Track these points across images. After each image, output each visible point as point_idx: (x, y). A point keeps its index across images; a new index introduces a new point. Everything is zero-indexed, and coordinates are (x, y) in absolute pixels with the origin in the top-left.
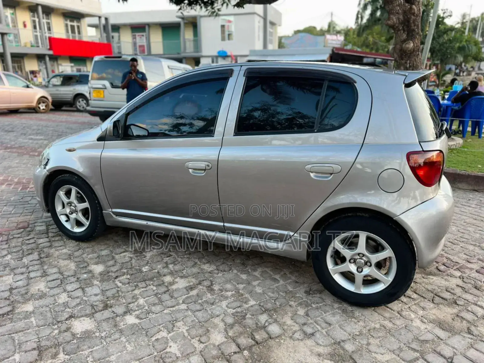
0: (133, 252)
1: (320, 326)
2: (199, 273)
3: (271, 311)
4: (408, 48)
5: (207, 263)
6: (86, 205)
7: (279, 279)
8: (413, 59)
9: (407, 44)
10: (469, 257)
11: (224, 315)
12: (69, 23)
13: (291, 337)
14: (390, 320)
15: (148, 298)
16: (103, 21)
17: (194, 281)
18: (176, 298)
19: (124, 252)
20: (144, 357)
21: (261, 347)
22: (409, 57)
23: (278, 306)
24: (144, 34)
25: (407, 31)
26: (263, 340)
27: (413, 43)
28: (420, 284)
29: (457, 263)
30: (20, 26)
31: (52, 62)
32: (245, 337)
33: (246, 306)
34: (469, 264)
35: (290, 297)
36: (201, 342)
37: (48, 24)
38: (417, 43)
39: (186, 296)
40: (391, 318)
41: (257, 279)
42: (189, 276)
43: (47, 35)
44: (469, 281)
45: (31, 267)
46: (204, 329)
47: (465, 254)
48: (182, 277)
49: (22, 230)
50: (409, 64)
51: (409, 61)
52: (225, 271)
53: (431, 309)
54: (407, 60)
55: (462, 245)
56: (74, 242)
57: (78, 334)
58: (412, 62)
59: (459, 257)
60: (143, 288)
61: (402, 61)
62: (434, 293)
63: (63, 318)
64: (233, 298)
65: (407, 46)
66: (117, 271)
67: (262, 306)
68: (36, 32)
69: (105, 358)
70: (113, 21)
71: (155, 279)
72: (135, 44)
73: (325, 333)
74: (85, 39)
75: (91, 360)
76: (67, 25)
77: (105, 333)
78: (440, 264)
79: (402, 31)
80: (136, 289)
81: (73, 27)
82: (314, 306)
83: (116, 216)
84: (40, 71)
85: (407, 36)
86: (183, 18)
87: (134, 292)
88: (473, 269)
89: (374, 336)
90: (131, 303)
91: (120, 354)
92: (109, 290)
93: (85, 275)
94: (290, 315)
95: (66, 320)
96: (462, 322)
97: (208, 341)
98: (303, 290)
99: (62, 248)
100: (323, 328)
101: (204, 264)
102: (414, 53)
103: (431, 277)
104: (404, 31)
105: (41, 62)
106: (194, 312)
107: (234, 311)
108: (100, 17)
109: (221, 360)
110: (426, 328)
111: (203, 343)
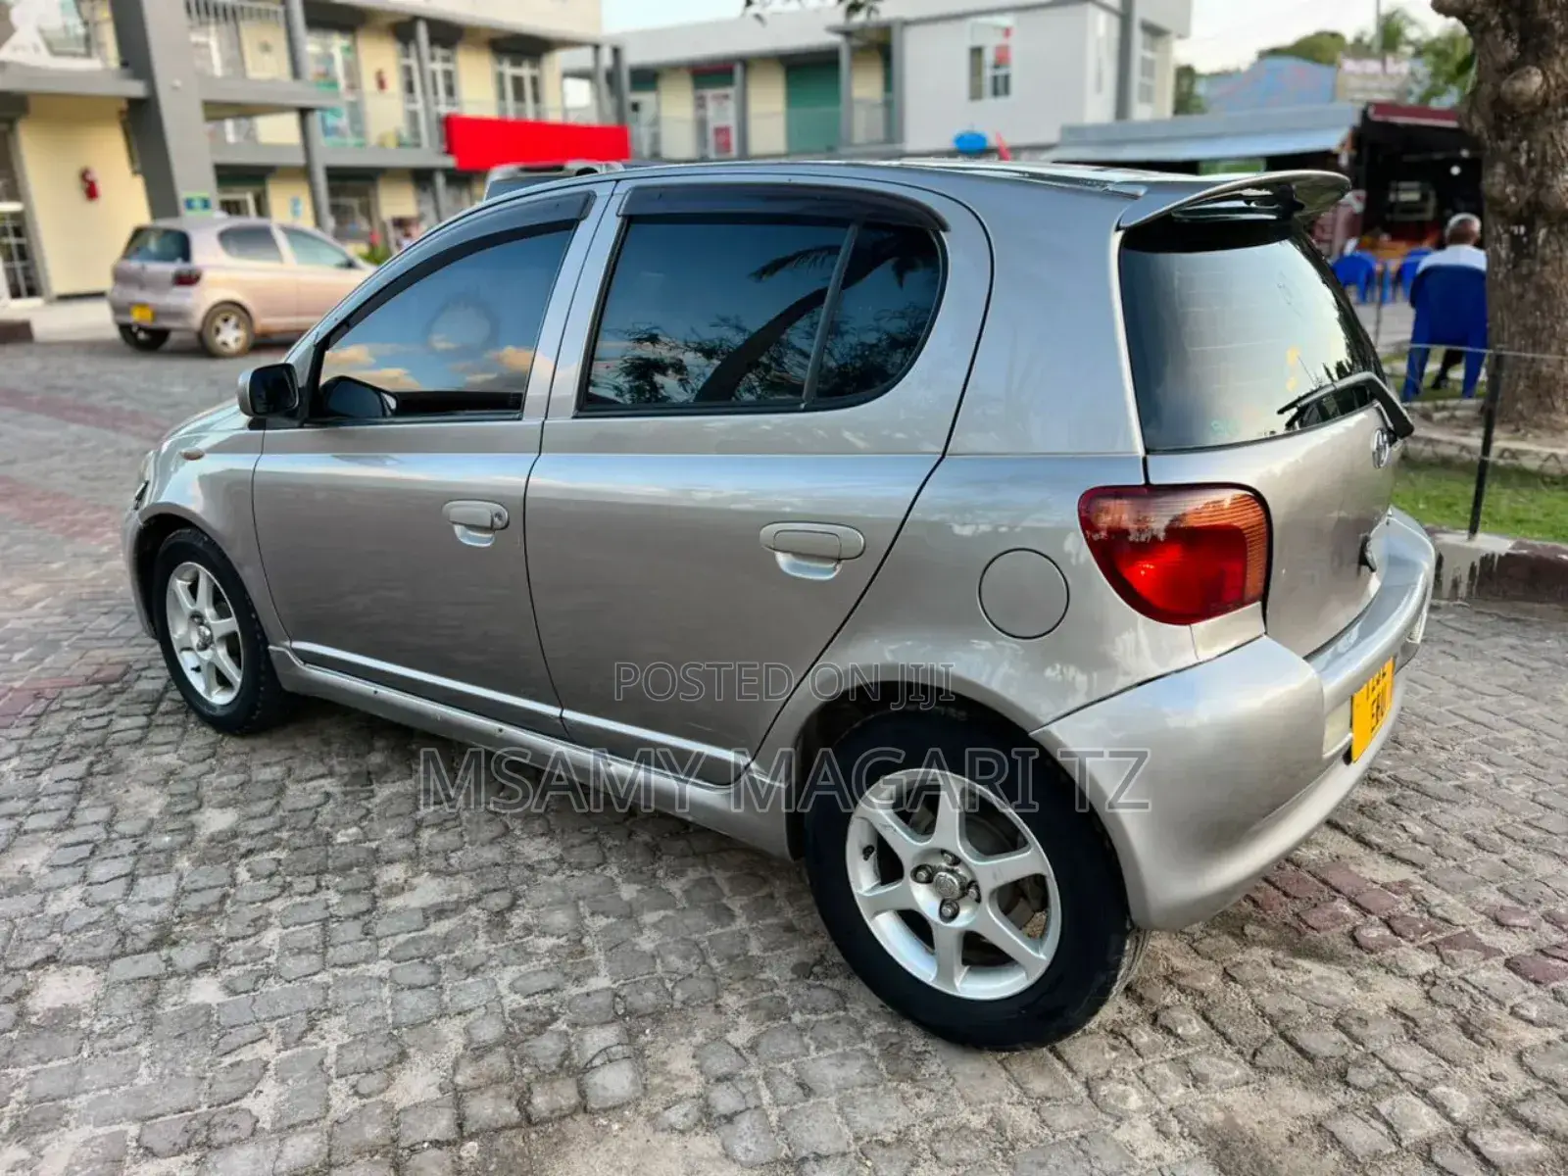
0: (346, 778)
1: (773, 1092)
2: (497, 864)
3: (643, 1016)
4: (1520, 93)
5: (543, 835)
6: (230, 624)
7: (738, 911)
8: (1542, 136)
9: (1516, 78)
10: (1508, 903)
11: (482, 1011)
12: (509, 71)
13: (652, 1118)
14: (1039, 1104)
15: (298, 928)
16: (607, 60)
17: (466, 887)
18: (378, 939)
19: (322, 776)
20: (163, 1115)
21: (533, 1136)
22: (1528, 130)
23: (677, 1005)
24: (730, 91)
25: (1521, 33)
26: (552, 1112)
27: (1544, 74)
28: (1246, 985)
29: (1447, 921)
30: (369, 84)
31: (453, 191)
32: (497, 1097)
33: (573, 990)
34: (1494, 929)
35: (736, 976)
36: (356, 1093)
37: (448, 75)
38: (1557, 76)
39: (412, 935)
40: (1048, 1099)
41: (667, 901)
42: (463, 871)
43: (444, 110)
44: (1453, 999)
45: (45, 799)
46: (392, 1050)
47: (1500, 890)
48: (436, 873)
49: (98, 687)
50: (1528, 153)
51: (1525, 144)
52: (579, 866)
53: (1224, 1086)
54: (1521, 141)
55: (1512, 851)
56: (210, 732)
57: (36, 1014)
58: (1537, 146)
59: (1470, 902)
60: (301, 894)
61: (1501, 144)
62: (1281, 1026)
63: (27, 961)
64: (548, 960)
65: (1518, 85)
66: (262, 833)
67: (623, 998)
68: (414, 101)
69: (61, 1097)
70: (636, 56)
71: (355, 870)
72: (701, 124)
73: (773, 1119)
74: (554, 117)
75: (20, 1098)
76: (500, 77)
77: (105, 1022)
78: (1374, 918)
79: (1501, 32)
80: (279, 896)
81: (518, 82)
82: (797, 1018)
83: (305, 662)
84: (420, 218)
85: (1519, 49)
86: (847, 34)
87: (267, 905)
88: (1500, 952)
89: (941, 1155)
90: (237, 939)
91: (107, 1092)
92: (204, 889)
93: (167, 839)
94: (699, 1037)
95: (32, 967)
96: (1323, 1152)
97: (382, 1091)
98: (793, 959)
99: (164, 748)
100: (777, 1103)
101: (533, 836)
102: (1549, 112)
103: (1306, 964)
104: (1508, 29)
105: (424, 189)
106: (398, 988)
107: (525, 1002)
108: (597, 47)
109: (376, 1162)
110: (1157, 1157)
111: (362, 1096)
